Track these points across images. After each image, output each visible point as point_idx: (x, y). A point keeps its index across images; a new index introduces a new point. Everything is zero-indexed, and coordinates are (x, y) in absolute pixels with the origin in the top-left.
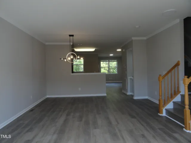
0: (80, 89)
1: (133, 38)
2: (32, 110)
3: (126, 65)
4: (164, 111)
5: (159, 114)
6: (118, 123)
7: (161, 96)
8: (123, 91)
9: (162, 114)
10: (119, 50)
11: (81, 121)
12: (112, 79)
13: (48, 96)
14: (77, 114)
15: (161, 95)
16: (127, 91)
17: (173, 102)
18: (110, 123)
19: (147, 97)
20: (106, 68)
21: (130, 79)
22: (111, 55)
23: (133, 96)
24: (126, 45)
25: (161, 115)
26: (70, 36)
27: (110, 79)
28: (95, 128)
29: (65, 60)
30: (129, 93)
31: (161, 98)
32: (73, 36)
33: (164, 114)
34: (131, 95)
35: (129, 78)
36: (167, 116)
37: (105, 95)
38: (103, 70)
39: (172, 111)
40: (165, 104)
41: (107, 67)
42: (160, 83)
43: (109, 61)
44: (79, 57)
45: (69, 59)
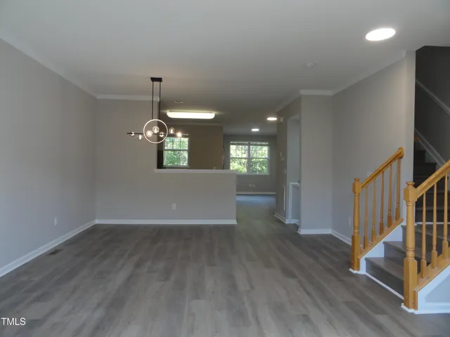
0: (174, 206)
1: (303, 92)
2: (54, 252)
3: (285, 155)
4: (363, 264)
5: (350, 270)
6: (252, 287)
7: (359, 227)
8: (277, 216)
9: (358, 269)
10: (272, 119)
11: (167, 279)
12: (254, 186)
13: (97, 222)
14: (161, 265)
15: (357, 225)
16: (285, 215)
17: (384, 243)
18: (234, 287)
19: (329, 231)
20: (244, 160)
21: (294, 186)
22: (255, 130)
23: (297, 227)
24: (288, 108)
25: (355, 272)
26: (153, 79)
27: (250, 186)
28: (197, 297)
29: (140, 137)
30: (289, 221)
31: (358, 233)
32: (160, 80)
33: (363, 270)
34: (295, 224)
35: (291, 184)
36: (368, 275)
37: (234, 222)
38: (234, 166)
39: (382, 264)
40: (366, 246)
41: (245, 158)
42: (357, 197)
43: (249, 145)
44: (172, 131)
45: (149, 134)
